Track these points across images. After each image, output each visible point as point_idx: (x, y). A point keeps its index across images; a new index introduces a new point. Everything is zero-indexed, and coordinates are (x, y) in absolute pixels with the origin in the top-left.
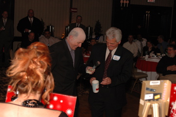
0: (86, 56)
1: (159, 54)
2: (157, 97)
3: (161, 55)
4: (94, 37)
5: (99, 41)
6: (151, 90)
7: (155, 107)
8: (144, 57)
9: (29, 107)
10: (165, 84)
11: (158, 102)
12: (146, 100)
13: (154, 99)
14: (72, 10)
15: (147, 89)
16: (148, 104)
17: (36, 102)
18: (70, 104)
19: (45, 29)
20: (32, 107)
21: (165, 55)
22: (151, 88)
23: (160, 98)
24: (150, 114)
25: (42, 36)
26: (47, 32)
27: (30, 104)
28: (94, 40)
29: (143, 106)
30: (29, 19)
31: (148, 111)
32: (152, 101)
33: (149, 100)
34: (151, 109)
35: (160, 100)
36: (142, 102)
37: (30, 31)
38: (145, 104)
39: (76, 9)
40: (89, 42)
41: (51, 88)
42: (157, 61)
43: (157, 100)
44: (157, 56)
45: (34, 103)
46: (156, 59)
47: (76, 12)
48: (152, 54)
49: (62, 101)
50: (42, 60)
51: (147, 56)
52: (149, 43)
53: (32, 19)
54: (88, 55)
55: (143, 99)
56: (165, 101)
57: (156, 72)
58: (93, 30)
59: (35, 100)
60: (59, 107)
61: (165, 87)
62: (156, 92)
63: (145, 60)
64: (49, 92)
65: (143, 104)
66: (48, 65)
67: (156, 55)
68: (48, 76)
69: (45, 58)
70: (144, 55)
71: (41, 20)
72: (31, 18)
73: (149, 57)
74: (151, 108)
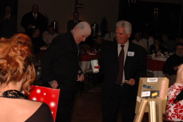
0: (91, 54)
1: (166, 53)
2: (155, 94)
3: (168, 54)
4: (100, 34)
5: (105, 39)
6: (148, 87)
7: (152, 104)
8: (151, 55)
9: (10, 97)
10: (163, 81)
11: (155, 99)
12: (143, 97)
13: (151, 97)
14: (78, 6)
15: (144, 86)
16: (145, 101)
17: (16, 93)
18: (53, 96)
19: (49, 25)
20: (12, 97)
21: (172, 54)
22: (148, 85)
23: (158, 95)
24: (147, 111)
25: (46, 32)
26: (51, 28)
27: (10, 95)
28: (99, 37)
29: (140, 104)
30: (33, 14)
31: (145, 108)
32: (149, 98)
33: (147, 98)
34: (147, 107)
35: (157, 98)
36: (138, 99)
37: (34, 27)
38: (141, 101)
39: (82, 5)
40: (95, 39)
41: (32, 78)
42: (164, 60)
43: (155, 97)
44: (165, 55)
45: (14, 93)
46: (163, 58)
47: (82, 8)
48: (159, 53)
49: (45, 94)
50: (23, 49)
51: (154, 55)
52: (156, 41)
53: (36, 15)
54: (92, 53)
55: (140, 96)
56: (162, 99)
57: (162, 72)
58: (99, 27)
59: (15, 91)
60: (42, 99)
61: (163, 84)
62: (153, 90)
63: (152, 59)
64: (30, 82)
65: (140, 101)
66: (28, 54)
67: (163, 54)
68: (29, 66)
69: (26, 48)
70: (151, 54)
71: (45, 16)
72: (35, 13)
73: (156, 56)
74: (148, 105)
